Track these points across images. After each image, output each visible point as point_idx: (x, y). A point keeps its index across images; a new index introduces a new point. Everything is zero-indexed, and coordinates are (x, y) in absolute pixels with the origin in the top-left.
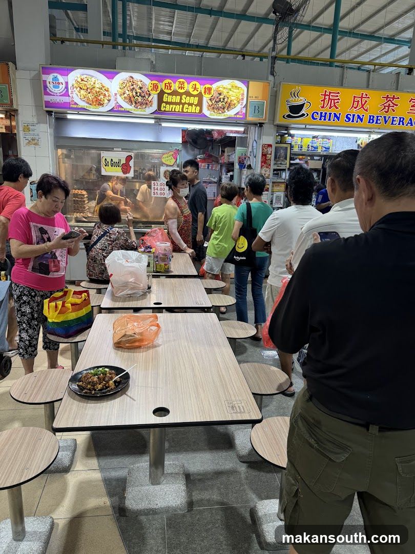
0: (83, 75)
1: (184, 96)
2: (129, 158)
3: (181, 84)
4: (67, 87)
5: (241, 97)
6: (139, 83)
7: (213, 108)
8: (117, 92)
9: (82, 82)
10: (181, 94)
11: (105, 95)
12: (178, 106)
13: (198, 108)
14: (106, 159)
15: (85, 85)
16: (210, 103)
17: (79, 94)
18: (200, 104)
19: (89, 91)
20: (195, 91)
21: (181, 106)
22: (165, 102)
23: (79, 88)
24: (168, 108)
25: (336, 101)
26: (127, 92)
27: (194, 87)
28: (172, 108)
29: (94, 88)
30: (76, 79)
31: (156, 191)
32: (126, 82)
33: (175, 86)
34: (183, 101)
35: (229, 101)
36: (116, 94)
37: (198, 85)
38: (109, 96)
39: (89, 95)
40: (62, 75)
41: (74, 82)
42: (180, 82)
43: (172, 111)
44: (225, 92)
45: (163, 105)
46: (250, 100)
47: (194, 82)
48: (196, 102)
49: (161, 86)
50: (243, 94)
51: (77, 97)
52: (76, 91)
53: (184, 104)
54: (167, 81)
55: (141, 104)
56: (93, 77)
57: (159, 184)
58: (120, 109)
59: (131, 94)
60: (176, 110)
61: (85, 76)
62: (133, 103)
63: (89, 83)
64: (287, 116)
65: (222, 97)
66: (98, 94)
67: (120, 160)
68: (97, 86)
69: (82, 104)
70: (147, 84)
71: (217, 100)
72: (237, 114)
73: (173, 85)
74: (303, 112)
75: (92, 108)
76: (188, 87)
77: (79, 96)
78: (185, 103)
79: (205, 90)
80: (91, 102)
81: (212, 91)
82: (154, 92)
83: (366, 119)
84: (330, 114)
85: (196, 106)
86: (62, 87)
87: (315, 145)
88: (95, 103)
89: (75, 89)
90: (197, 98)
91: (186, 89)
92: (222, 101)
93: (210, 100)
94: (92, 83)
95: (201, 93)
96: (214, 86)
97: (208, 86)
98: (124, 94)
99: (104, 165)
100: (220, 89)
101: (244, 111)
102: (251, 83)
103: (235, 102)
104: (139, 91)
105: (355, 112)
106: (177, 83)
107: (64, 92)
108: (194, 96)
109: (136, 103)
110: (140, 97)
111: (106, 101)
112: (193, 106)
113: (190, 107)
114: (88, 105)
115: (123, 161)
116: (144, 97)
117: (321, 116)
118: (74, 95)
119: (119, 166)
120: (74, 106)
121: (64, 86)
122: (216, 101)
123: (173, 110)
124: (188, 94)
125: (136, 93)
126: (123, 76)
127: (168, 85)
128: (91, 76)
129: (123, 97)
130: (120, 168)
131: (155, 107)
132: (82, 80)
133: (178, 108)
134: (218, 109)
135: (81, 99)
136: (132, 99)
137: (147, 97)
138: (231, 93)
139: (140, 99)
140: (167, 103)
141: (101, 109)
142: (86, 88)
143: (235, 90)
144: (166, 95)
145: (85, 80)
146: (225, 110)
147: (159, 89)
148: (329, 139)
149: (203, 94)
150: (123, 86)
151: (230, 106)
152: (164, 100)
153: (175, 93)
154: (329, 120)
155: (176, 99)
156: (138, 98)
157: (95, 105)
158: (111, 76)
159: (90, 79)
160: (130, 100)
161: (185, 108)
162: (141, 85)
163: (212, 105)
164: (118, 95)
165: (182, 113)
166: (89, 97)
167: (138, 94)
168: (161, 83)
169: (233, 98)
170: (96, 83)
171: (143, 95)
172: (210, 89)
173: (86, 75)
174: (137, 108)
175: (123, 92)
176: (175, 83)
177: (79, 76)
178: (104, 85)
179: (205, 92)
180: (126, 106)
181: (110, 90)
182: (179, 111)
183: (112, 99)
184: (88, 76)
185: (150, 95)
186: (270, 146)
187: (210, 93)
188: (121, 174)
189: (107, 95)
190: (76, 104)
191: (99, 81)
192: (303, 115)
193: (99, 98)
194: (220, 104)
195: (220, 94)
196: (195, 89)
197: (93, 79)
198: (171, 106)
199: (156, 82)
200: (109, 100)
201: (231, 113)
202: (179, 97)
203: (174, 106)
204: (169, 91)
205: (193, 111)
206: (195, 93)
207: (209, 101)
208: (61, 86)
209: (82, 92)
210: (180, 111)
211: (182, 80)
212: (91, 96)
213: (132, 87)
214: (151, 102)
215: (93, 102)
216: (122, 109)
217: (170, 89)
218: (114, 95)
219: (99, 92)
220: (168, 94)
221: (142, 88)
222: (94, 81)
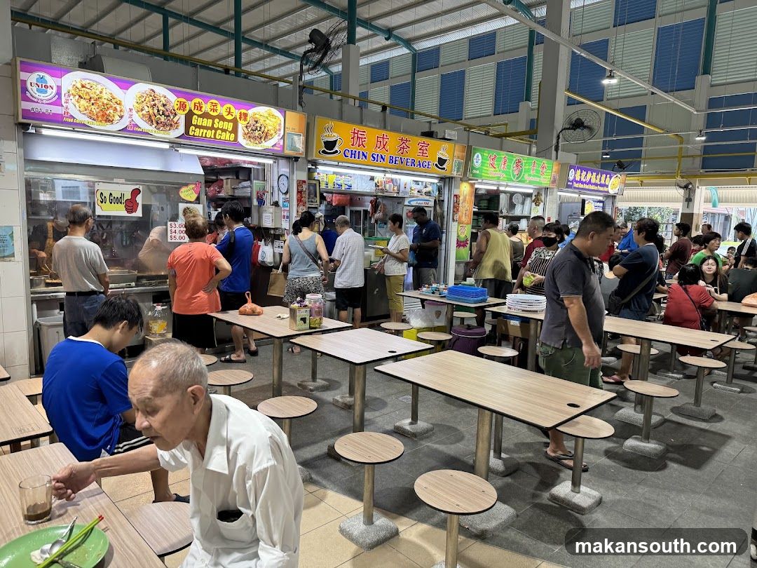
0: (84, 79)
1: (217, 120)
2: (135, 192)
3: (214, 106)
4: (59, 93)
5: (278, 128)
6: (162, 99)
7: (249, 136)
8: (132, 107)
9: (84, 89)
10: (213, 118)
11: (115, 109)
12: (209, 131)
13: (233, 135)
14: (102, 193)
15: (87, 93)
16: (247, 132)
17: (77, 105)
18: (235, 130)
19: (92, 101)
20: (230, 115)
21: (213, 131)
22: (194, 125)
23: (77, 97)
24: (198, 132)
25: (363, 140)
26: (146, 108)
27: (228, 110)
28: (203, 133)
29: (101, 98)
30: (74, 83)
31: (174, 234)
32: (145, 95)
33: (207, 107)
34: (215, 126)
35: (266, 130)
36: (131, 110)
37: (233, 110)
38: (121, 111)
39: (92, 106)
40: (52, 75)
41: (70, 88)
42: (212, 103)
43: (202, 137)
44: (261, 121)
45: (192, 128)
46: (287, 131)
47: (229, 105)
48: (230, 129)
49: (190, 105)
50: (280, 125)
51: (75, 109)
52: (74, 100)
53: (216, 130)
54: (197, 100)
55: (165, 125)
56: (99, 83)
57: (177, 226)
58: (136, 129)
59: (151, 112)
60: (207, 136)
61: (88, 81)
62: (154, 122)
63: (93, 91)
64: (323, 152)
65: (258, 125)
66: (106, 106)
67: (123, 195)
68: (105, 96)
69: (81, 118)
70: (173, 101)
71: (254, 128)
72: (275, 145)
73: (204, 105)
74: (336, 148)
75: (96, 125)
76: (222, 110)
77: (78, 107)
78: (218, 129)
79: (241, 115)
80: (95, 117)
81: (248, 119)
82: (181, 112)
83: (387, 159)
84: (359, 152)
85: (231, 132)
86: (51, 93)
87: (339, 183)
88: (100, 119)
89: (72, 97)
90: (232, 124)
91: (219, 112)
92: (259, 129)
93: (247, 127)
94: (98, 92)
95: (235, 118)
96: (251, 112)
97: (243, 111)
98: (142, 110)
99: (99, 202)
100: (257, 116)
101: (282, 143)
102: (287, 112)
103: (272, 132)
104: (161, 108)
105: (378, 152)
106: (209, 104)
107: (54, 99)
108: (229, 121)
109: (157, 123)
110: (163, 116)
111: (117, 118)
112: (228, 132)
113: (224, 133)
114: (90, 120)
115: (128, 196)
116: (168, 116)
117: (352, 154)
118: (70, 105)
119: (121, 203)
120: (70, 120)
121: (55, 91)
122: (252, 130)
123: (204, 136)
124: (221, 118)
125: (158, 111)
126: (142, 88)
127: (198, 105)
128: (96, 82)
129: (141, 113)
130: (123, 205)
131: (181, 130)
132: (83, 86)
133: (210, 134)
134: (255, 138)
135: (80, 111)
136: (153, 118)
137: (172, 117)
138: (268, 122)
139: (163, 119)
140: (197, 126)
141: (108, 127)
142: (88, 97)
143: (272, 119)
144: (195, 117)
145: (88, 86)
146: (262, 140)
147: (188, 109)
148: (351, 177)
149: (239, 120)
150: (141, 99)
151: (266, 136)
152: (193, 123)
153: (205, 115)
154: (359, 158)
155: (208, 123)
156: (161, 118)
157: (101, 121)
158: (125, 85)
159: (94, 86)
160: (150, 120)
161: (217, 135)
162: (164, 102)
164: (134, 111)
165: (214, 140)
166: (93, 110)
167: (161, 113)
168: (190, 102)
169: (270, 128)
170: (104, 92)
171: (167, 113)
172: (246, 115)
174: (158, 129)
175: (141, 108)
176: (206, 103)
177: (78, 80)
178: (115, 97)
179: (240, 118)
180: (145, 126)
181: (123, 103)
182: (210, 137)
183: (126, 115)
184: (91, 82)
185: (176, 115)
186: (304, 182)
187: (245, 120)
189: (119, 109)
190: (72, 117)
191: (108, 90)
192: (336, 152)
193: (108, 112)
194: (257, 133)
195: (257, 122)
196: (229, 113)
197: (100, 87)
198: (202, 130)
199: (184, 100)
200: (121, 117)
201: (268, 144)
202: (211, 120)
203: (205, 131)
204: (200, 113)
205: (227, 138)
206: (230, 117)
207: (245, 129)
208: (49, 90)
209: (83, 102)
210: (213, 137)
211: (214, 101)
212: (95, 109)
213: (153, 103)
214: (176, 123)
215: (98, 117)
216: (139, 130)
217: (200, 110)
218: (128, 110)
219: (107, 104)
220: (199, 116)
221: (166, 105)
222: (100, 90)
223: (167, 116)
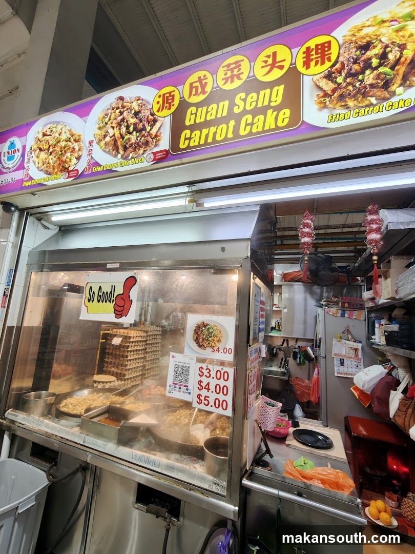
0: (45, 125)
1: (240, 96)
2: (131, 282)
3: (232, 70)
4: (23, 155)
6: (134, 104)
8: (93, 139)
9: (44, 138)
11: (73, 150)
12: (223, 125)
13: (286, 113)
14: (91, 288)
15: (47, 141)
17: (37, 160)
18: (293, 99)
19: (51, 150)
20: (275, 70)
21: (232, 123)
22: (189, 127)
23: (38, 151)
24: (197, 138)
26: (111, 132)
27: (270, 61)
28: (207, 136)
29: (59, 142)
30: (36, 135)
32: (109, 111)
33: (216, 80)
34: (236, 110)
36: (91, 143)
37: (283, 54)
38: (79, 150)
39: (51, 157)
40: (20, 136)
41: (33, 143)
42: (228, 65)
43: (206, 143)
44: (387, 34)
45: (187, 133)
48: (277, 100)
49: (182, 92)
51: (34, 167)
52: (34, 156)
53: (238, 118)
54: (193, 78)
55: (136, 147)
56: (58, 123)
58: (95, 170)
59: (117, 134)
60: (218, 138)
61: (49, 126)
62: (120, 151)
63: (53, 136)
65: (374, 52)
66: (64, 151)
68: (63, 137)
69: (39, 177)
70: (151, 100)
73: (210, 81)
75: (51, 181)
76: (253, 68)
77: (37, 164)
78: (245, 112)
79: (308, 56)
80: (51, 170)
82: (166, 112)
85: (278, 108)
86: (17, 157)
88: (56, 170)
89: (33, 153)
90: (281, 88)
91: (244, 76)
92: (375, 62)
94: (57, 135)
95: (293, 70)
96: (342, 32)
97: (316, 41)
98: (105, 136)
99: (87, 300)
100: (367, 31)
106: (221, 74)
107: (19, 163)
108: (272, 85)
109: (125, 149)
110: (134, 133)
111: (74, 161)
112: (270, 112)
113: (261, 117)
114: (46, 176)
115: (119, 290)
118: (31, 165)
119: (110, 301)
120: (27, 184)
121: (20, 153)
122: (350, 74)
123: (210, 140)
124: (252, 86)
125: (128, 127)
126: (106, 102)
128: (56, 122)
129: (103, 143)
130: (112, 305)
131: (164, 145)
132: (44, 135)
133: (223, 132)
135: (38, 168)
136: (119, 142)
137: (148, 128)
139: (133, 138)
140: (192, 128)
142: (47, 147)
144: (191, 110)
145: (48, 133)
146: (394, 87)
147: (177, 102)
149: (302, 70)
150: (105, 121)
152: (187, 123)
153: (215, 97)
155: (219, 110)
156: (131, 136)
157: (57, 173)
159: (54, 129)
160: (115, 147)
162: (137, 108)
163: (334, 91)
164: (95, 144)
165: (235, 140)
166: (50, 161)
167: (131, 129)
168: (181, 87)
170: (63, 132)
171: (141, 126)
172: (323, 49)
173: (50, 123)
174: (126, 158)
175: (103, 133)
176: (215, 72)
177: (40, 130)
178: (74, 132)
179: (307, 64)
180: (106, 160)
181: (82, 137)
182: (226, 139)
183: (84, 153)
184: (52, 125)
185: (155, 121)
188: (112, 318)
189: (77, 148)
190: (30, 179)
191: (67, 128)
193: (64, 158)
194: (369, 77)
195: (367, 47)
196: (274, 65)
197: (59, 127)
198: (205, 131)
200: (78, 158)
202: (226, 102)
203: (213, 129)
204: (201, 98)
205: (270, 125)
206: (277, 74)
207: (324, 83)
208: (16, 155)
209: (42, 155)
210: (230, 135)
211: (232, 60)
212: (52, 159)
213: (121, 117)
214: (156, 136)
215: (54, 169)
216: (99, 169)
217: (203, 92)
218: (87, 144)
219: (65, 147)
220: (198, 105)
221: (139, 112)
222: (59, 130)
223: (141, 131)
